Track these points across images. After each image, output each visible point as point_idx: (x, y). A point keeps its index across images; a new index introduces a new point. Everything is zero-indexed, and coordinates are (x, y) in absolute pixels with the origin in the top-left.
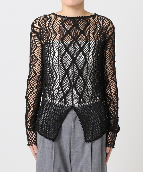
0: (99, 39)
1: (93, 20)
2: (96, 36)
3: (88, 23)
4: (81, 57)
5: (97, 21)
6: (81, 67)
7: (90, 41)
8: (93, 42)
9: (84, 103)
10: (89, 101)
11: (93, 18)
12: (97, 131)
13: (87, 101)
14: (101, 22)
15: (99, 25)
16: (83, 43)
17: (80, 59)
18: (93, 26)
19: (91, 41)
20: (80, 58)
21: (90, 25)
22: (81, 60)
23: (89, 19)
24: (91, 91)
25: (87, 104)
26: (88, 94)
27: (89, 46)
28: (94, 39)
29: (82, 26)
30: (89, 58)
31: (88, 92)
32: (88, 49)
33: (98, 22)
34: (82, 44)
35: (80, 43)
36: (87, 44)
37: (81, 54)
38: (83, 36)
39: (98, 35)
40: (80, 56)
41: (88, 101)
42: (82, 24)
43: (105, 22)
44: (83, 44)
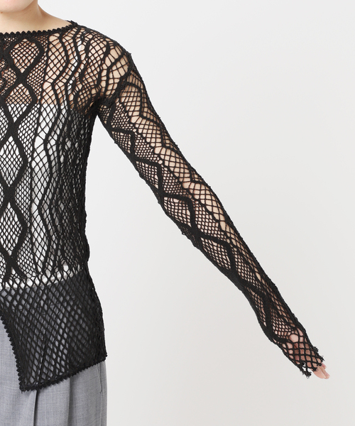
0: (72, 98)
1: (61, 42)
2: (63, 88)
3: (42, 52)
4: (10, 152)
5: (72, 45)
6: (11, 179)
7: (41, 105)
8: (52, 106)
9: (21, 280)
10: (37, 276)
11: (60, 38)
12: (56, 360)
13: (29, 276)
14: (81, 48)
15: (74, 57)
16: (19, 109)
17: (7, 156)
18: (56, 61)
19: (45, 105)
20: (7, 152)
21: (49, 58)
22: (10, 160)
23: (48, 40)
24: (43, 248)
25: (30, 283)
26: (34, 255)
27: (38, 119)
28: (54, 98)
29: (24, 61)
30: (35, 154)
31: (32, 249)
32: (33, 127)
33: (74, 49)
34: (16, 113)
35: (12, 109)
36: (33, 111)
37: (10, 143)
38: (22, 90)
39: (70, 87)
40: (8, 147)
41: (34, 274)
42: (24, 55)
43: (94, 47)
44: (19, 113)
